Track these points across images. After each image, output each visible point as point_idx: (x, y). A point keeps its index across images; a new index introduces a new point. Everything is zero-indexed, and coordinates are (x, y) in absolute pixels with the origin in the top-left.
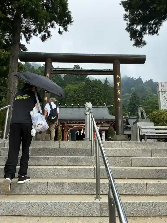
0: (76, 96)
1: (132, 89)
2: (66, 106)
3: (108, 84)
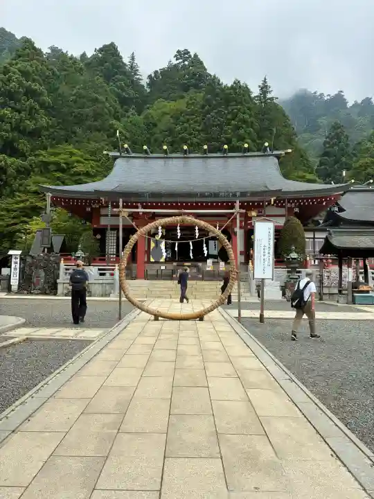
3: (269, 96)
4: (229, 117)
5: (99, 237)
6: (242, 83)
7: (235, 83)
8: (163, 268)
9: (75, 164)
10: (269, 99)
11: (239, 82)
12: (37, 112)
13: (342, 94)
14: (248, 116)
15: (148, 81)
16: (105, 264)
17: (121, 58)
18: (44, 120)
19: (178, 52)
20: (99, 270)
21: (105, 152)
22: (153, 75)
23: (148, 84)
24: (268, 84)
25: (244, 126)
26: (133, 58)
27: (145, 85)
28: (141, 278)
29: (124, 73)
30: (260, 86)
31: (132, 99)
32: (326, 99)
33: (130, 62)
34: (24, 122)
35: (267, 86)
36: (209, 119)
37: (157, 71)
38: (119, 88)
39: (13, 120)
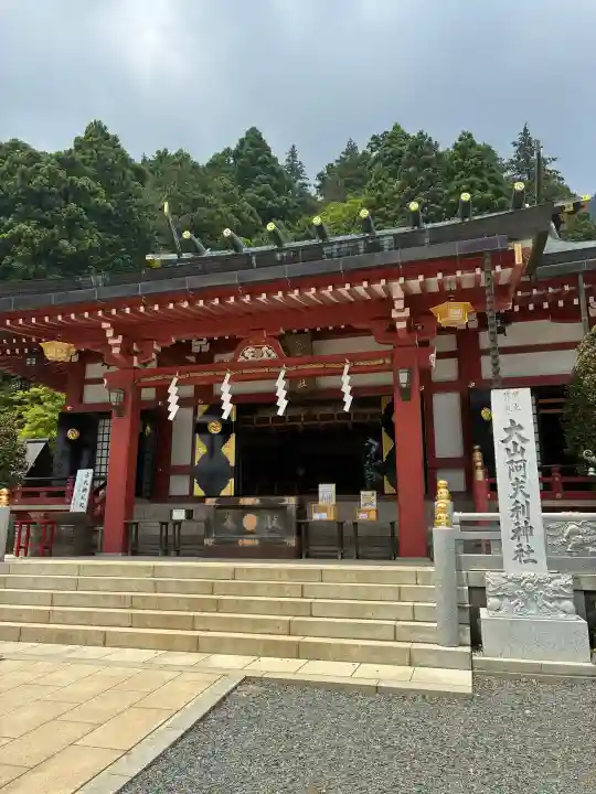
5: (72, 434)
6: (476, 139)
7: (460, 139)
11: (470, 136)
12: (83, 225)
14: (490, 195)
15: (318, 183)
17: (269, 149)
18: (93, 240)
19: (374, 138)
22: (325, 172)
23: (319, 188)
26: (293, 154)
27: (315, 193)
30: (515, 144)
33: (288, 160)
35: (530, 141)
37: (332, 165)
38: (260, 195)
39: (36, 240)
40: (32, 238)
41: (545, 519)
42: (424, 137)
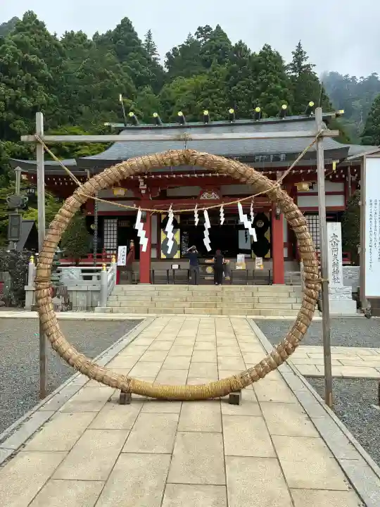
0: (199, 104)
1: (353, 103)
2: (135, 123)
3: (304, 63)
4: (258, 88)
5: (93, 227)
6: (273, 49)
7: (264, 48)
8: (175, 266)
9: (80, 147)
10: (304, 67)
11: (269, 47)
12: (35, 88)
13: (376, 76)
14: (279, 87)
15: (166, 59)
16: (92, 263)
17: (136, 34)
18: (43, 98)
19: (199, 28)
20: (83, 271)
21: (106, 124)
22: (171, 53)
23: (167, 63)
24: (304, 49)
25: (277, 97)
26: (149, 36)
27: (164, 66)
28: (145, 282)
29: (139, 50)
30: (293, 53)
31: (147, 78)
32: (358, 82)
33: (146, 41)
34: (20, 100)
35: (301, 52)
36: (235, 91)
37: (175, 48)
38: (133, 67)
39: (7, 97)
40: (4, 95)
41: (344, 269)
42: (243, 44)
